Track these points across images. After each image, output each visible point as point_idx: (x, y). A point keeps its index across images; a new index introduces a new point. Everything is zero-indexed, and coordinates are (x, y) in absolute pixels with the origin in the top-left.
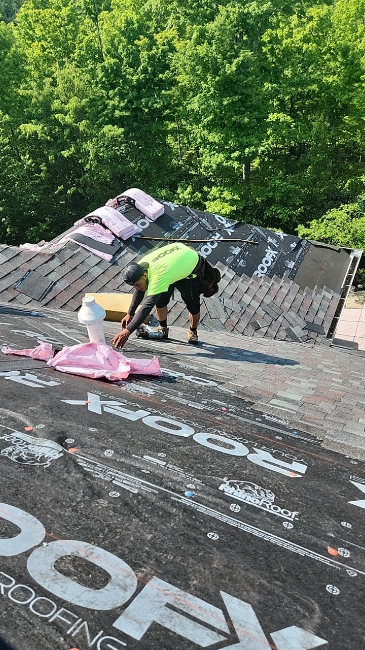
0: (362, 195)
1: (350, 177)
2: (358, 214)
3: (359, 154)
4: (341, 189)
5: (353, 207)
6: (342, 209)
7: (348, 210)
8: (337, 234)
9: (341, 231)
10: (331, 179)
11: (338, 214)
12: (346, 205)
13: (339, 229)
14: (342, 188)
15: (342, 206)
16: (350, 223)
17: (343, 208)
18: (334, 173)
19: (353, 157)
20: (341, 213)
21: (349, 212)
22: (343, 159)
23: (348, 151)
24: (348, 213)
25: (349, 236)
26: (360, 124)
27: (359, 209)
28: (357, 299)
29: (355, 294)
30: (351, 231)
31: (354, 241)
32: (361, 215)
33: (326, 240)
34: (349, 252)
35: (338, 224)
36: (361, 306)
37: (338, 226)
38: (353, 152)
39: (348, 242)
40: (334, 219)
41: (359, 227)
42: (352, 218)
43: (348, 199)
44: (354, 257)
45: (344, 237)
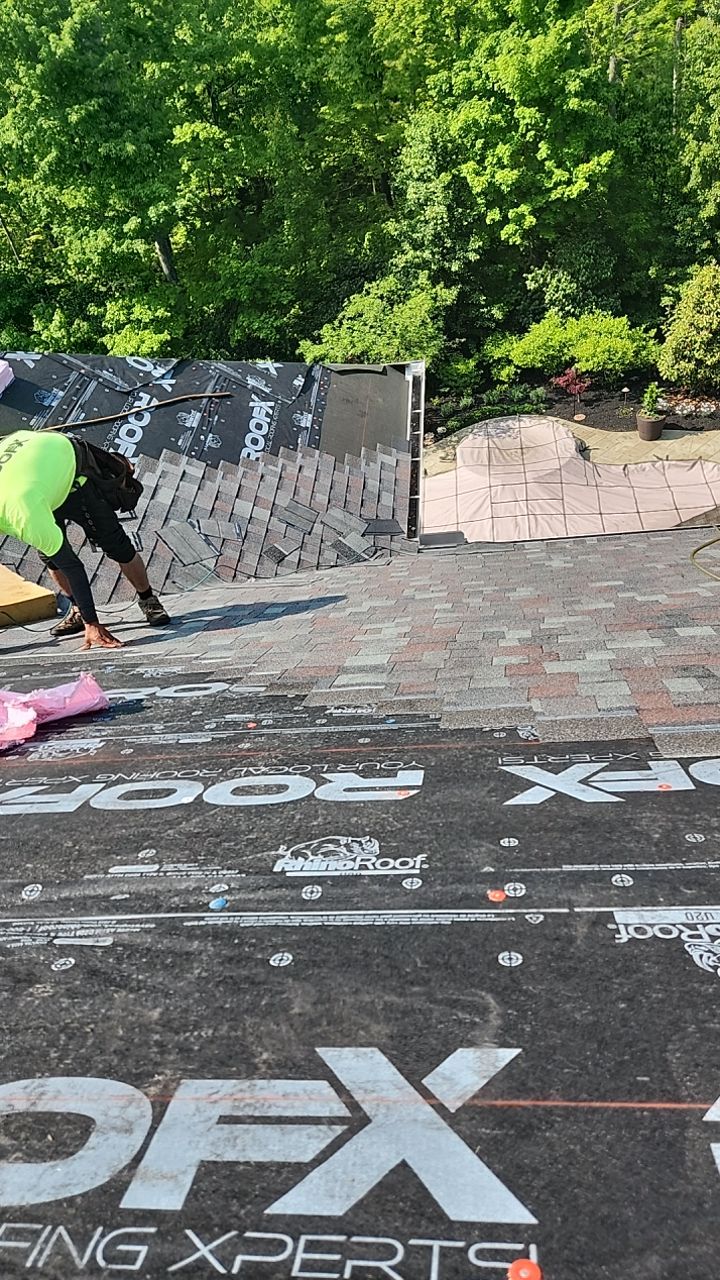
0: (396, 257)
1: (366, 228)
2: (399, 296)
3: (369, 179)
4: (355, 255)
5: (388, 283)
6: (368, 293)
7: (380, 292)
8: (374, 343)
9: (379, 335)
10: (333, 239)
11: (364, 303)
12: (374, 284)
13: (375, 333)
14: (357, 252)
15: (366, 286)
16: (391, 316)
17: (371, 290)
18: (334, 225)
19: (360, 186)
20: (368, 300)
21: (382, 295)
22: (344, 195)
23: (347, 176)
24: (382, 297)
25: (396, 341)
26: (353, 118)
27: (399, 287)
28: (443, 455)
29: (438, 447)
30: (397, 331)
31: (407, 349)
32: (406, 295)
33: (359, 358)
34: (402, 369)
35: (370, 322)
36: (451, 466)
37: (371, 327)
38: (357, 177)
39: (398, 354)
40: (361, 315)
41: (408, 320)
42: (392, 305)
43: (375, 270)
44: (414, 378)
45: (388, 344)
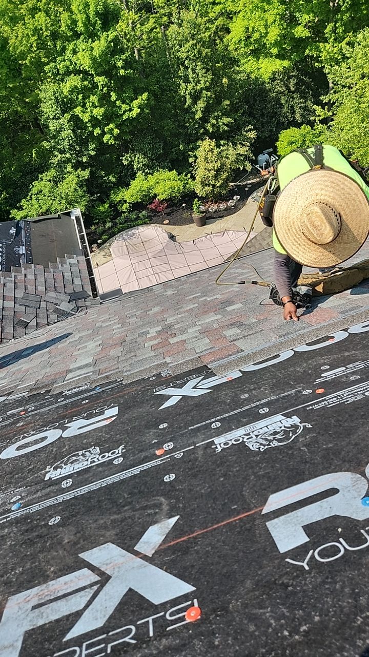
0: (52, 159)
1: (32, 147)
2: (59, 178)
3: (28, 122)
4: (30, 161)
5: (52, 173)
6: (42, 180)
7: (48, 178)
8: (52, 204)
9: (54, 200)
10: (15, 155)
11: (42, 184)
12: (44, 174)
13: (51, 199)
14: (31, 160)
15: (40, 176)
16: (57, 189)
17: (43, 178)
18: (14, 148)
19: (24, 126)
20: (43, 183)
21: (50, 179)
22: (16, 132)
23: (15, 122)
24: (50, 180)
25: (64, 202)
26: (10, 92)
27: (58, 174)
28: (104, 254)
29: (100, 250)
30: (63, 196)
31: (70, 205)
32: (62, 178)
33: (48, 211)
34: (68, 214)
35: (47, 194)
36: (110, 258)
37: (48, 197)
38: (21, 122)
39: (66, 208)
40: (41, 191)
41: (67, 190)
42: (57, 184)
43: (42, 167)
44: (76, 217)
45: (60, 204)
